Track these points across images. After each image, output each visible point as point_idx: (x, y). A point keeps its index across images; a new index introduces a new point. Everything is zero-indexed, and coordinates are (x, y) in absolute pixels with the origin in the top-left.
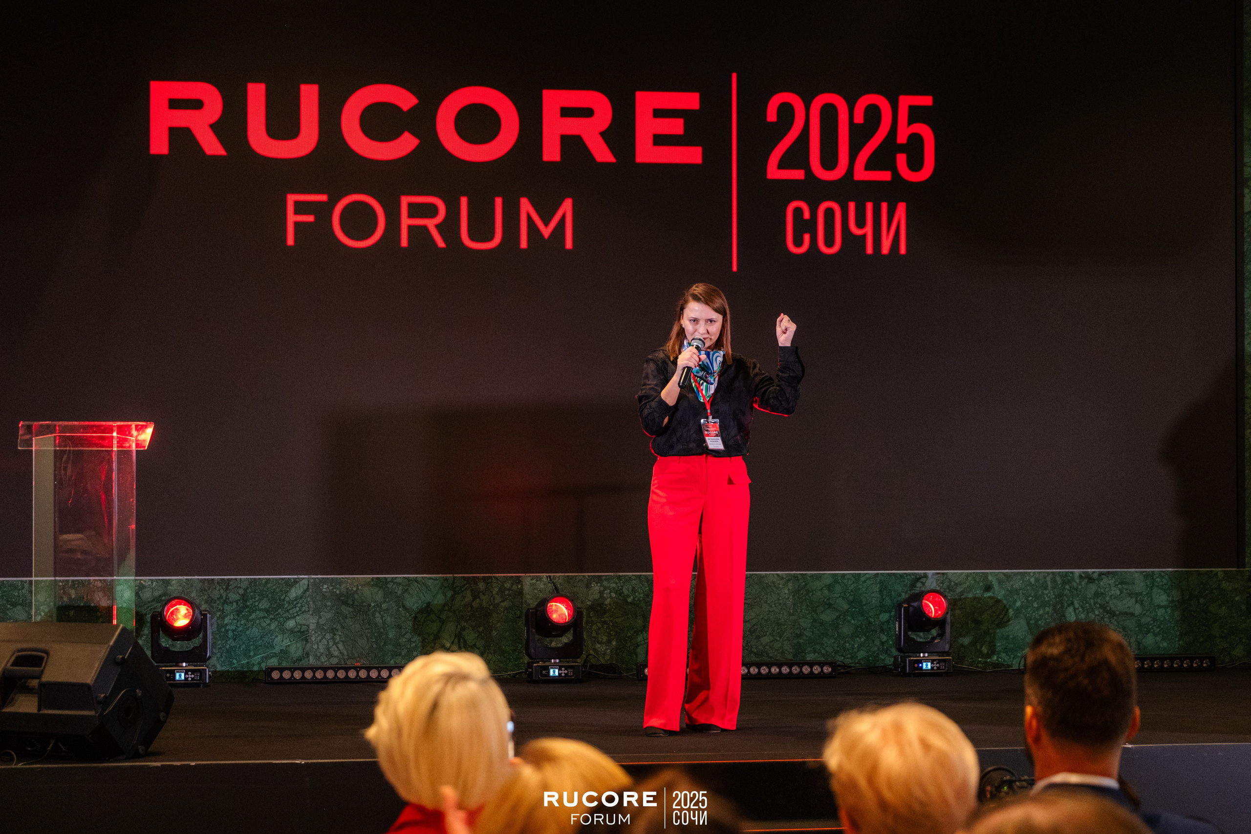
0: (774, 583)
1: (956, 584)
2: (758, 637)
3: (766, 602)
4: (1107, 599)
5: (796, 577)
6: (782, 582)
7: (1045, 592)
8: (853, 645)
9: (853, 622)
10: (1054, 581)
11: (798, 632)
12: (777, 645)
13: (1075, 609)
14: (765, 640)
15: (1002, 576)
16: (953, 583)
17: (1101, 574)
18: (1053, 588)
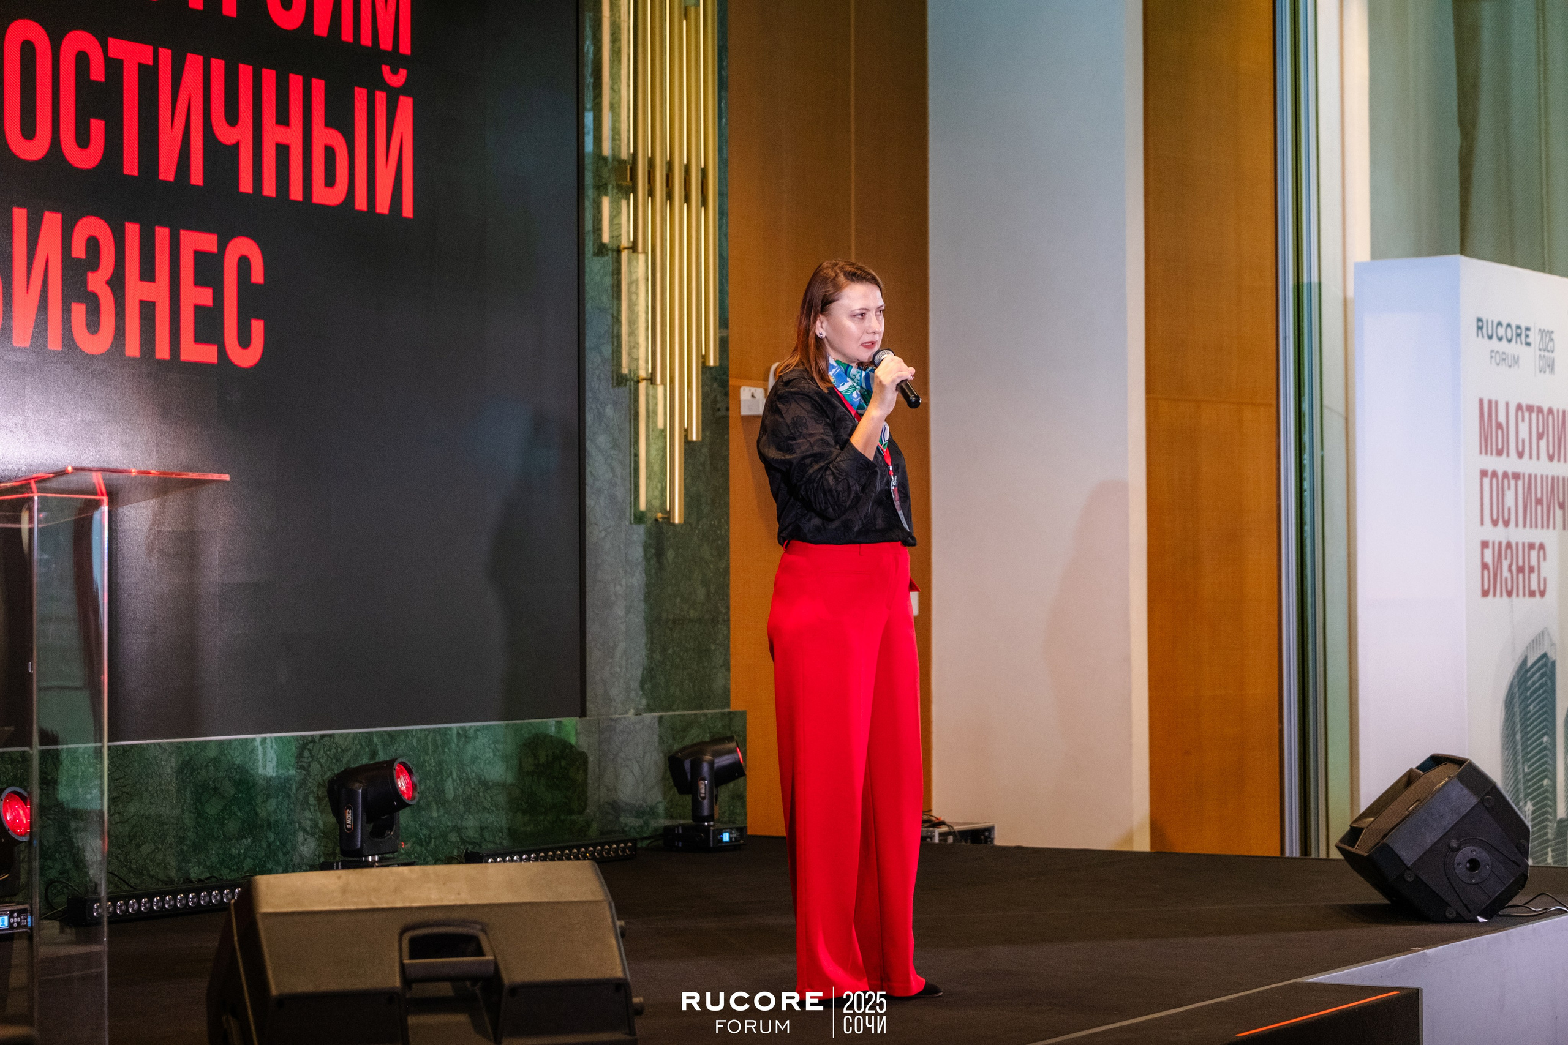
0: (155, 757)
1: (343, 751)
2: (138, 846)
3: (147, 790)
4: (482, 765)
5: (179, 746)
6: (165, 756)
7: (427, 758)
8: (239, 850)
9: (239, 814)
10: (435, 742)
11: (181, 834)
12: (158, 857)
13: (454, 781)
14: (146, 849)
15: (386, 737)
16: (339, 750)
17: (477, 730)
18: (434, 751)
